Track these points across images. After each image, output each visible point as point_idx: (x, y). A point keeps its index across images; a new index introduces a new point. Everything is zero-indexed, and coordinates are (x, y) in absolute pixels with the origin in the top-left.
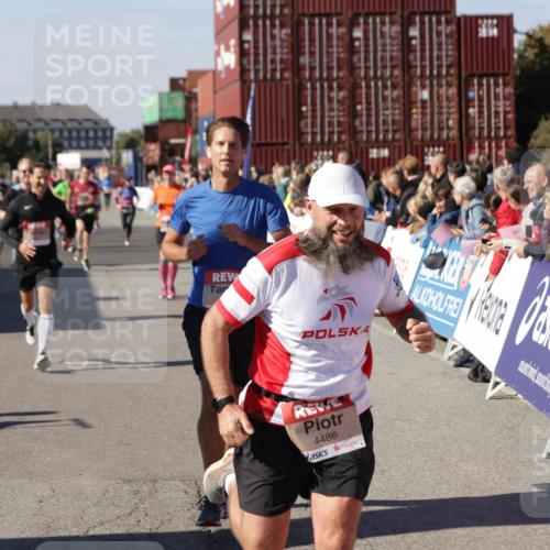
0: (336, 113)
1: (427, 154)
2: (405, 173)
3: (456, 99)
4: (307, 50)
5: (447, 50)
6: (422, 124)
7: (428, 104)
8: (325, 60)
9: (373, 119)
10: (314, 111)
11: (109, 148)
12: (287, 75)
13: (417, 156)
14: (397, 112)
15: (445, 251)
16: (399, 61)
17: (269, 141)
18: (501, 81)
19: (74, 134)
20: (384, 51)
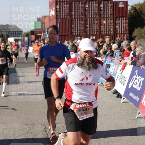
0: (81, 27)
1: (105, 38)
2: (100, 43)
3: (113, 23)
4: (73, 10)
5: (110, 10)
6: (104, 30)
7: (106, 25)
8: (78, 13)
9: (91, 29)
10: (75, 26)
11: (21, 36)
12: (68, 17)
13: (103, 38)
14: (97, 27)
15: (110, 64)
16: (98, 13)
17: (63, 34)
18: (125, 19)
19: (12, 33)
20: (94, 11)
